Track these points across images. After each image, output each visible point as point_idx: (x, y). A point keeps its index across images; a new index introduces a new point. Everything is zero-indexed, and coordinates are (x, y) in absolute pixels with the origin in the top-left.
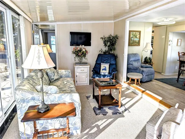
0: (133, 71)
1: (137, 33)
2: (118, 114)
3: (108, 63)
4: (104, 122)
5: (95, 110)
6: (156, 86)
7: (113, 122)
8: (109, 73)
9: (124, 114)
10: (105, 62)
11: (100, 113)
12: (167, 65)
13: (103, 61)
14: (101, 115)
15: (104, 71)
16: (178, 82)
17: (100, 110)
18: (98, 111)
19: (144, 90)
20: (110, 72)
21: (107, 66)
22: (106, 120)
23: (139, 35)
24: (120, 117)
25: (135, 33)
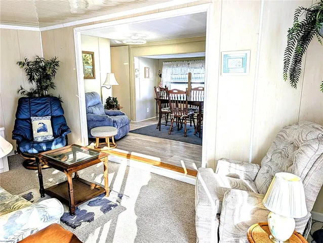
0: (97, 123)
1: (88, 55)
2: (112, 208)
3: (47, 115)
4: (100, 235)
5: (65, 219)
6: (139, 142)
7: (114, 227)
8: (55, 135)
9: (122, 205)
10: (40, 113)
11: (78, 220)
12: (138, 107)
13: (34, 112)
14: (84, 224)
15: (42, 133)
16: (160, 130)
17: (74, 214)
18: (73, 220)
19: (127, 152)
20: (56, 132)
21: (47, 122)
22: (99, 229)
23: (91, 59)
24: (119, 212)
25: (85, 56)
